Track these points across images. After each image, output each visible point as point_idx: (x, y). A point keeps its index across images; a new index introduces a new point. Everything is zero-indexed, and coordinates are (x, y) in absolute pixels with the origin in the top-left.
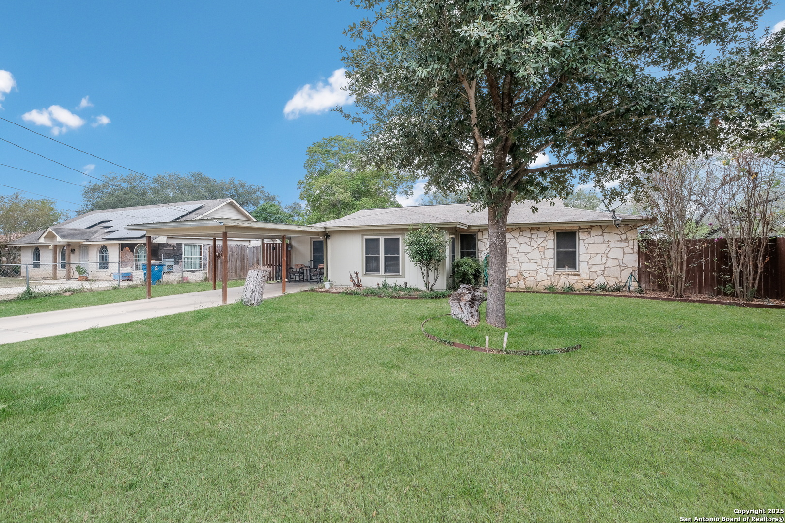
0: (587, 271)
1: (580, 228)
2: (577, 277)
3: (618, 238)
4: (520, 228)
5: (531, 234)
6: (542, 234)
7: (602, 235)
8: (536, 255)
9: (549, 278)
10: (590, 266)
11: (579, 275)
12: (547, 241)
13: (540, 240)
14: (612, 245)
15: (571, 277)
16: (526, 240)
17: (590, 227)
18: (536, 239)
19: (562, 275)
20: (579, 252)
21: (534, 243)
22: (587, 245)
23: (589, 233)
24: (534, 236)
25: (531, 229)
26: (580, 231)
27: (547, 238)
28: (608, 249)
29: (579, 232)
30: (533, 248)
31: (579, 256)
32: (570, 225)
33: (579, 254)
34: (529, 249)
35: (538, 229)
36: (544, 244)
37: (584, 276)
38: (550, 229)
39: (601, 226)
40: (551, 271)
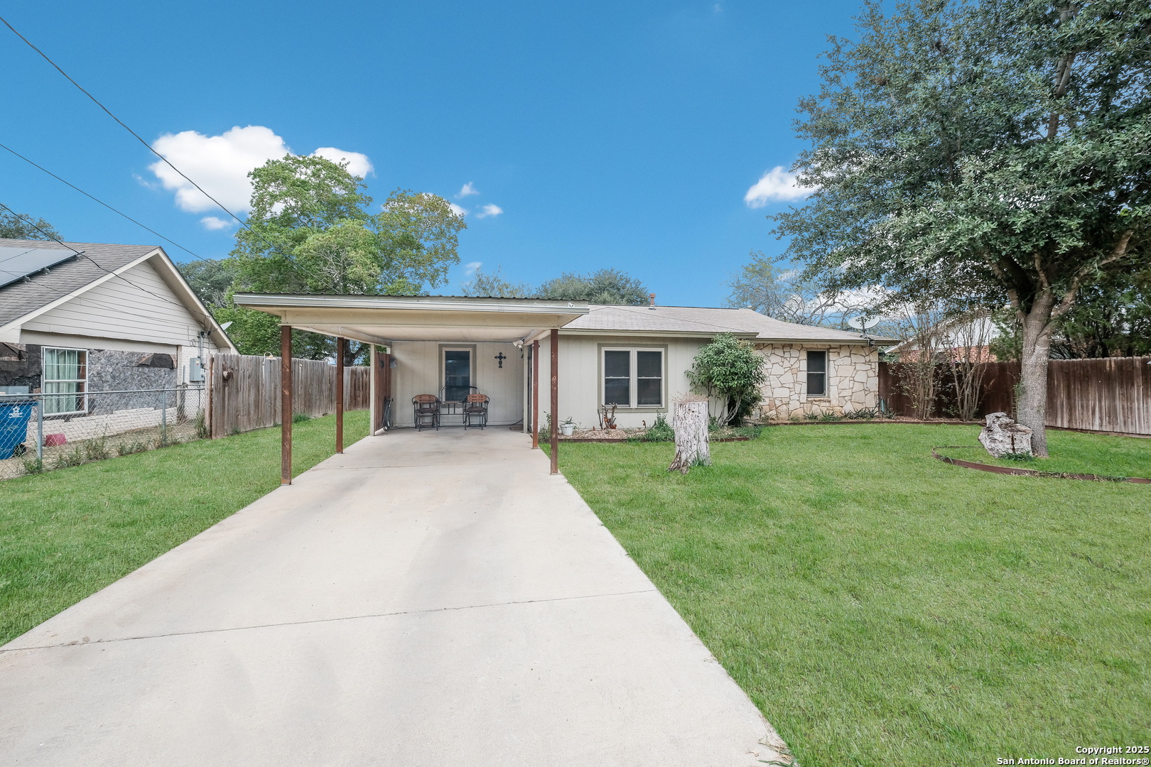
0: (837, 396)
1: (831, 348)
2: (828, 404)
3: (863, 360)
4: (772, 344)
5: (784, 353)
6: (795, 353)
7: (850, 356)
8: (788, 378)
9: (802, 405)
10: (840, 391)
11: (830, 402)
12: (799, 361)
13: (793, 361)
14: (858, 367)
15: (823, 404)
16: (778, 359)
17: (840, 346)
18: (788, 359)
19: (814, 402)
20: (828, 375)
21: (787, 364)
22: (837, 367)
23: (839, 353)
24: (787, 355)
25: (784, 346)
26: (831, 350)
27: (800, 358)
28: (855, 372)
29: (829, 352)
30: (786, 370)
31: (828, 380)
32: (823, 343)
33: (829, 378)
34: (781, 371)
35: (791, 346)
36: (796, 366)
37: (834, 402)
38: (802, 347)
39: (848, 345)
40: (804, 397)
